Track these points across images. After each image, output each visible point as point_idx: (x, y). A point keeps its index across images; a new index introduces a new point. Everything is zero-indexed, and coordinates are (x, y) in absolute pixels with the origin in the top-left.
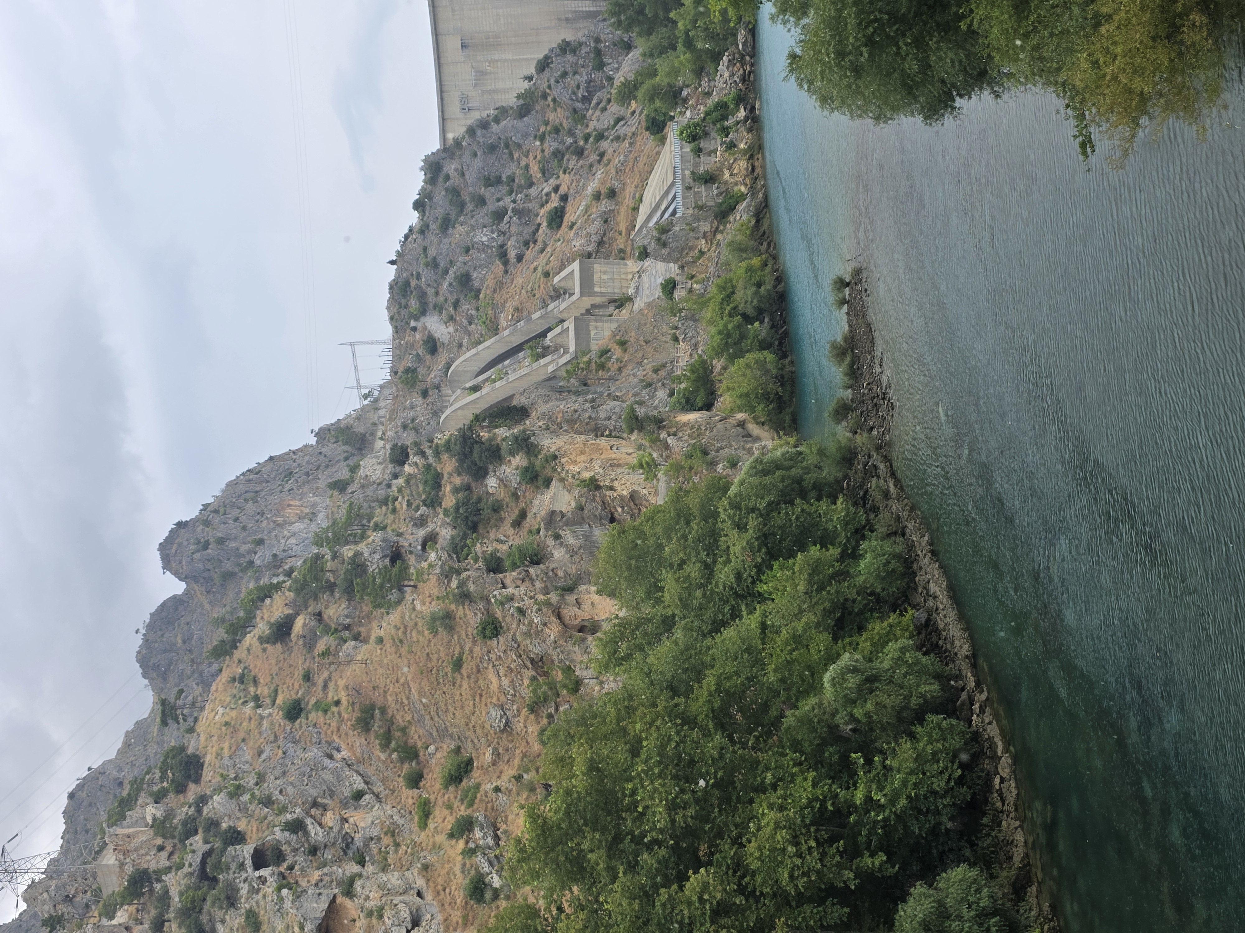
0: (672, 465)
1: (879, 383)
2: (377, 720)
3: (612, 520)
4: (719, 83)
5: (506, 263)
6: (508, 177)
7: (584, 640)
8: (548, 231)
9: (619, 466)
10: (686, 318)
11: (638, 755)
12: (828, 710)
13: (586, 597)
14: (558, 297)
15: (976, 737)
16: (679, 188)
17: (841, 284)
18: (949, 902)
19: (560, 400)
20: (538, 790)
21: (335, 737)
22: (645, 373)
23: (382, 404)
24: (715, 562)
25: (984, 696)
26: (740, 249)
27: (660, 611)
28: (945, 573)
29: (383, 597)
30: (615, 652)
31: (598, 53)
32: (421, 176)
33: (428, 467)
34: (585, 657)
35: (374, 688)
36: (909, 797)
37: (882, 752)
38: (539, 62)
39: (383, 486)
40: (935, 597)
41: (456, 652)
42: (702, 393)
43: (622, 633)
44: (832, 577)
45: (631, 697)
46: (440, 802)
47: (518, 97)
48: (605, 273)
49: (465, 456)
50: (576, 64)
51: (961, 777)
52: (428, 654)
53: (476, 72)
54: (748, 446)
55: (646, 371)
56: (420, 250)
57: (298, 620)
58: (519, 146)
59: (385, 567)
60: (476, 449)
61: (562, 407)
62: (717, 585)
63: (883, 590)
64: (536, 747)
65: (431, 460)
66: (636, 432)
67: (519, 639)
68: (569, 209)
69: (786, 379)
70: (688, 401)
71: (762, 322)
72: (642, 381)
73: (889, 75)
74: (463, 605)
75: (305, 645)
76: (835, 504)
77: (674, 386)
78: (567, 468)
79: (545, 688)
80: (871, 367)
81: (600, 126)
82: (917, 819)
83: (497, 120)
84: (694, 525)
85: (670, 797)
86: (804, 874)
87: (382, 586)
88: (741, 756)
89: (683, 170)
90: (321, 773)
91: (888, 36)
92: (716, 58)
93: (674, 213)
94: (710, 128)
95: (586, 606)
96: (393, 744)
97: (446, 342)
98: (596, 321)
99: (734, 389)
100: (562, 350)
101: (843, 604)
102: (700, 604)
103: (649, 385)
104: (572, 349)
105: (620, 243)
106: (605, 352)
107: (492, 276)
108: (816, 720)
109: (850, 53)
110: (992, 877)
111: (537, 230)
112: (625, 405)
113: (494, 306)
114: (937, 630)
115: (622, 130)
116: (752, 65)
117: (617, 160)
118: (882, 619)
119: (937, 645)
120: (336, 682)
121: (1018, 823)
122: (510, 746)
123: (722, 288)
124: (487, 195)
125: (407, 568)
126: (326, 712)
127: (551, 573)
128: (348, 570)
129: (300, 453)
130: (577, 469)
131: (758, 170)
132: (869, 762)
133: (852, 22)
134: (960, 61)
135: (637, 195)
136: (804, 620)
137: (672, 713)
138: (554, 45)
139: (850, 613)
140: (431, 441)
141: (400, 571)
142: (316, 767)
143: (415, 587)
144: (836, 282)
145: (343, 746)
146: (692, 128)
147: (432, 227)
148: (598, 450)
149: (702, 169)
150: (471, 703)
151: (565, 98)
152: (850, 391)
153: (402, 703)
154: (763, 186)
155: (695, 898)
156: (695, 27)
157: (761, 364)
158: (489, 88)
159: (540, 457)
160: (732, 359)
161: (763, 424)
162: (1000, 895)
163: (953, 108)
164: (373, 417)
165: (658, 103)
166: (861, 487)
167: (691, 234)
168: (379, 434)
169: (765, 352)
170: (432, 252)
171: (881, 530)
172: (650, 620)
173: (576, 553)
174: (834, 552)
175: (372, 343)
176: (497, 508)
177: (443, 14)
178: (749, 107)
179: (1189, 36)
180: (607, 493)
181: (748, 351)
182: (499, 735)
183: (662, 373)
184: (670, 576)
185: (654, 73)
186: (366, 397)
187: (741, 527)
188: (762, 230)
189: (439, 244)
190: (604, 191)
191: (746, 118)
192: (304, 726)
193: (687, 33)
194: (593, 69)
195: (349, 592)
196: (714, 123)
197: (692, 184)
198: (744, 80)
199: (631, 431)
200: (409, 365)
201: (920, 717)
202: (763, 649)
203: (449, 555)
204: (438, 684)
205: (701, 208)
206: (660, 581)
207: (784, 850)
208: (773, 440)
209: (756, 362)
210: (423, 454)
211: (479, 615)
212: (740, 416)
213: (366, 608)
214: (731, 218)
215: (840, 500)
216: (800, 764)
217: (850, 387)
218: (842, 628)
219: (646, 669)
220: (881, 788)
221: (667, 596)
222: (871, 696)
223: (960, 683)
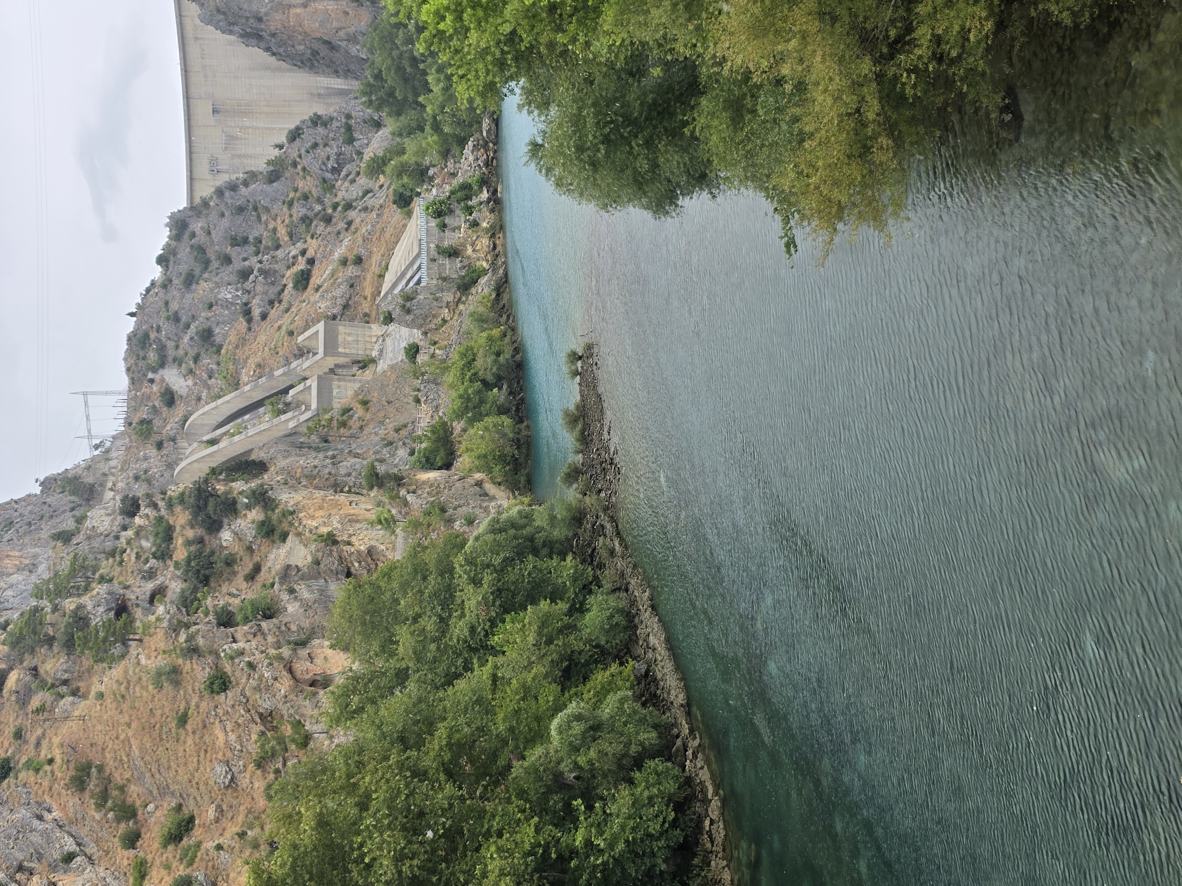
0: (410, 522)
1: (607, 449)
2: (93, 779)
3: (349, 574)
4: (464, 165)
5: (249, 321)
6: (256, 239)
7: (315, 694)
8: (293, 292)
9: (357, 521)
10: (428, 381)
11: (367, 809)
12: (554, 759)
13: (319, 651)
14: (302, 355)
15: (689, 781)
16: (424, 259)
17: (574, 357)
19: (300, 456)
20: (262, 847)
21: (47, 798)
22: (386, 432)
23: (113, 454)
24: (450, 616)
25: (697, 742)
26: (481, 320)
27: (393, 663)
28: (663, 625)
29: (106, 651)
30: (347, 706)
31: (349, 128)
32: (167, 232)
33: (160, 519)
34: (316, 712)
35: (92, 745)
36: (627, 841)
37: (602, 798)
38: (290, 132)
39: (111, 537)
40: (654, 649)
41: (182, 708)
42: (442, 453)
43: (355, 687)
44: (560, 631)
45: (361, 751)
46: (158, 862)
47: (269, 163)
48: (349, 334)
49: (199, 508)
50: (327, 137)
51: (675, 820)
52: (151, 710)
53: (227, 136)
54: (484, 505)
55: (387, 430)
56: (161, 304)
57: (11, 675)
58: (267, 210)
59: (110, 620)
60: (211, 502)
61: (301, 462)
62: (451, 639)
63: (607, 642)
64: (262, 803)
65: (163, 512)
66: (376, 488)
67: (248, 693)
68: (315, 272)
69: (522, 442)
70: (428, 460)
71: (500, 389)
72: (384, 439)
73: (622, 171)
74: (191, 659)
75: (17, 702)
76: (565, 561)
77: (415, 445)
78: (304, 523)
79: (273, 743)
80: (600, 434)
81: (348, 197)
82: (634, 862)
83: (246, 184)
84: (431, 578)
85: (398, 848)
87: (105, 640)
88: (469, 806)
89: (428, 243)
90: (28, 835)
91: (622, 136)
92: (462, 142)
93: (419, 282)
94: (455, 206)
95: (318, 661)
96: (110, 804)
97: (185, 395)
98: (339, 380)
99: (472, 450)
100: (303, 407)
101: (571, 656)
102: (434, 657)
103: (391, 443)
104: (314, 406)
105: (365, 307)
106: (347, 411)
107: (235, 333)
108: (542, 769)
109: (588, 149)
111: (283, 290)
112: (365, 463)
113: (235, 361)
114: (655, 680)
115: (369, 201)
116: (495, 152)
117: (364, 230)
118: (604, 669)
119: (655, 695)
120: (50, 739)
121: (725, 863)
122: (235, 802)
123: (463, 355)
124: (233, 255)
125: (133, 621)
126: (37, 771)
127: (283, 628)
128: (69, 623)
129: (23, 503)
130: (314, 524)
131: (499, 248)
132: (590, 808)
133: (590, 121)
134: (685, 164)
135: (383, 263)
136: (534, 670)
137: (402, 766)
138: (306, 117)
139: (576, 665)
140: (164, 493)
141: (125, 624)
142: (23, 829)
143: (140, 640)
144: (569, 356)
145: (55, 807)
146: (438, 205)
147: (176, 281)
148: (337, 505)
149: (446, 244)
150: (195, 759)
151: (315, 168)
152: (580, 455)
153: (121, 760)
154: (504, 263)
156: (442, 112)
157: (499, 428)
158: (239, 152)
159: (277, 511)
160: (471, 421)
161: (500, 484)
163: (677, 205)
164: (104, 467)
165: (405, 179)
166: (589, 545)
167: (435, 303)
168: (110, 485)
169: (503, 417)
170: (174, 306)
171: (607, 586)
172: (384, 674)
173: (311, 607)
174: (562, 606)
175: (107, 393)
176: (230, 562)
177: (194, 79)
178: (492, 189)
179: (879, 157)
180: (345, 548)
181: (487, 415)
182: (223, 791)
183: (404, 433)
184: (405, 629)
185: (403, 152)
186: (96, 447)
187: (476, 582)
188: (501, 304)
189: (182, 299)
190: (351, 257)
191: (489, 200)
192: (13, 786)
193: (434, 117)
194: (343, 142)
195: (69, 645)
196: (458, 202)
197: (437, 256)
198: (487, 164)
199: (371, 488)
200: (145, 416)
201: (638, 763)
202: (493, 699)
203: (179, 609)
204: (161, 739)
205: (444, 279)
206: (395, 636)
208: (509, 499)
209: (495, 426)
210: (155, 506)
211: (208, 670)
212: (478, 476)
213: (87, 661)
214: (473, 290)
215: (569, 558)
216: (523, 811)
217: (581, 452)
218: (569, 679)
219: (377, 721)
220: (601, 833)
221: (401, 649)
222: (593, 744)
223: (675, 731)
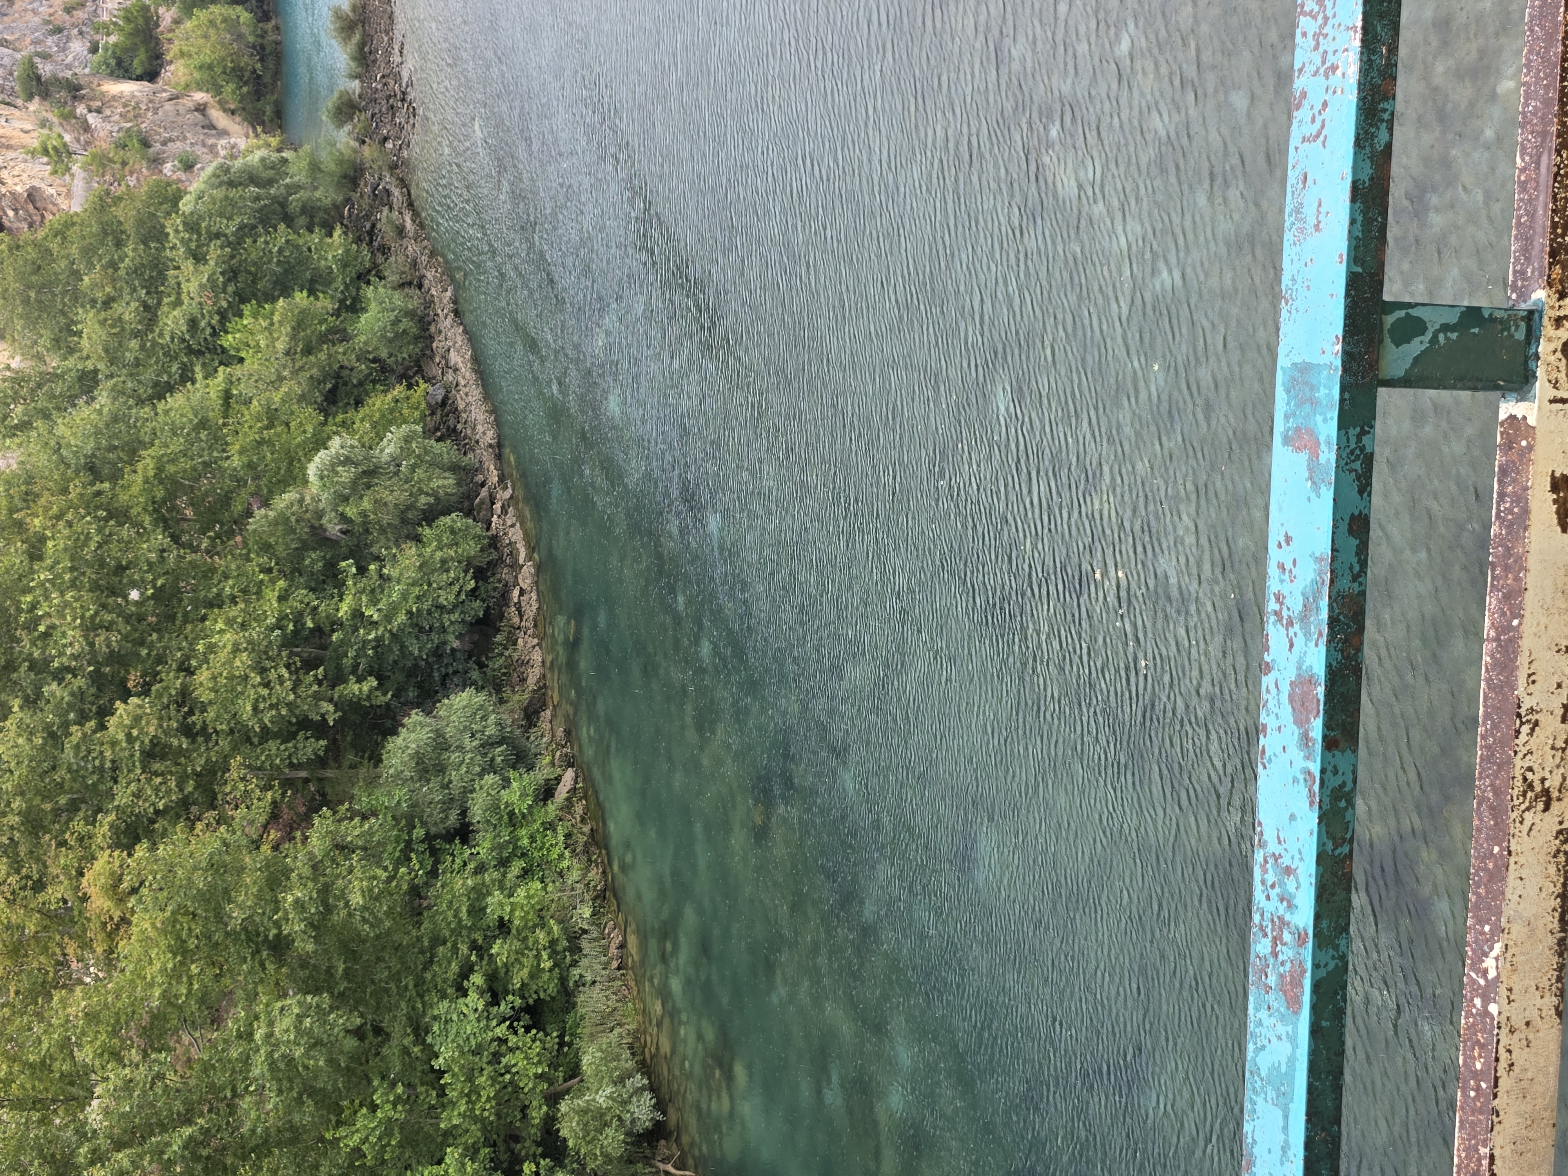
0: (94, 156)
1: (398, 77)
9: (9, 147)
11: (40, 558)
12: (311, 508)
15: (494, 542)
18: (449, 732)
22: (51, 10)
24: (159, 303)
25: (508, 494)
27: (73, 362)
28: (470, 340)
36: (409, 612)
37: (378, 558)
40: (456, 370)
42: (142, 54)
43: (16, 393)
44: (323, 337)
45: (30, 480)
51: (473, 590)
54: (210, 142)
55: (53, 8)
62: (161, 335)
63: (391, 355)
66: (37, 99)
69: (268, 51)
70: (119, 63)
72: (49, 22)
76: (331, 236)
77: (98, 37)
80: (388, 53)
82: (417, 638)
84: (129, 250)
85: (88, 614)
86: (272, 707)
88: (190, 562)
99: (190, 55)
101: (337, 373)
102: (136, 358)
103: (59, 30)
108: (293, 519)
110: (502, 701)
112: (18, 56)
114: (455, 411)
118: (385, 392)
119: (454, 430)
121: (536, 641)
132: (362, 570)
136: (284, 389)
137: (91, 503)
139: (345, 384)
152: (357, 81)
155: (121, 736)
157: (232, 24)
160: (188, 9)
161: (233, 113)
162: (509, 722)
166: (367, 217)
169: (239, 8)
171: (393, 278)
172: (60, 377)
174: (326, 302)
183: (80, 15)
184: (91, 315)
187: (199, 258)
199: (30, 97)
201: (430, 516)
202: (224, 424)
206: (76, 323)
207: (246, 677)
208: (247, 137)
209: (225, 20)
212: (200, 96)
215: (338, 232)
216: (269, 571)
217: (358, 76)
218: (334, 403)
219: (52, 443)
220: (374, 602)
221: (85, 343)
222: (369, 492)
223: (480, 478)
